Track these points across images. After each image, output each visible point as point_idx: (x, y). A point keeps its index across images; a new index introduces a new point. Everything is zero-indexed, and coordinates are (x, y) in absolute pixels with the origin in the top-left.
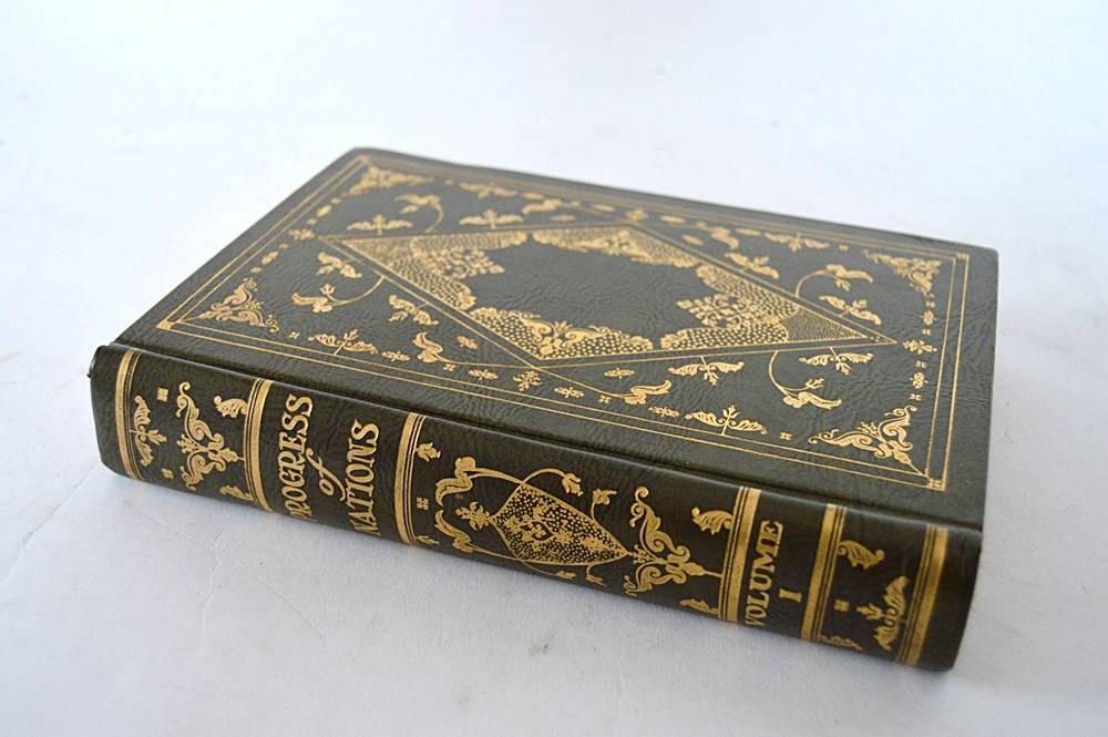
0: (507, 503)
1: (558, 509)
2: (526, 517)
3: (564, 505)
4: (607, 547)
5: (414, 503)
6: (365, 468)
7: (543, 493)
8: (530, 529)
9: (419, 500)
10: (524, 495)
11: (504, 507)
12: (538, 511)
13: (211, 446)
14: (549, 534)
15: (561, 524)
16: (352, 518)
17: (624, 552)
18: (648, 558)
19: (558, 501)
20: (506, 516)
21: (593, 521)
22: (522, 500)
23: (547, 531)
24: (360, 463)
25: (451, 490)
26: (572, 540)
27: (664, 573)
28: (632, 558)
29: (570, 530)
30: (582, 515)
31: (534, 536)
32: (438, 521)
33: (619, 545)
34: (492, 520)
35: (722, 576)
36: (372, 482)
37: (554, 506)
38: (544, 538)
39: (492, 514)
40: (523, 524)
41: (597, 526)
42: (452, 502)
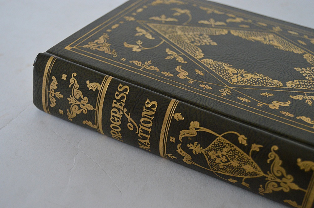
0: (211, 145)
1: (234, 150)
2: (219, 152)
3: (238, 149)
4: (254, 170)
5: (169, 138)
6: (149, 120)
7: (229, 142)
8: (220, 158)
9: (171, 137)
10: (220, 142)
11: (210, 146)
12: (225, 150)
13: (82, 102)
14: (228, 161)
15: (235, 157)
16: (139, 142)
17: (262, 174)
18: (273, 178)
19: (235, 147)
20: (210, 150)
21: (250, 158)
22: (219, 144)
23: (228, 159)
24: (147, 118)
25: (187, 135)
26: (238, 165)
27: (279, 186)
28: (265, 177)
29: (238, 160)
30: (245, 154)
31: (221, 161)
32: (178, 148)
33: (260, 170)
34: (203, 151)
35: (306, 191)
36: (151, 127)
37: (233, 149)
38: (226, 162)
39: (203, 148)
40: (217, 155)
41: (252, 160)
42: (186, 140)
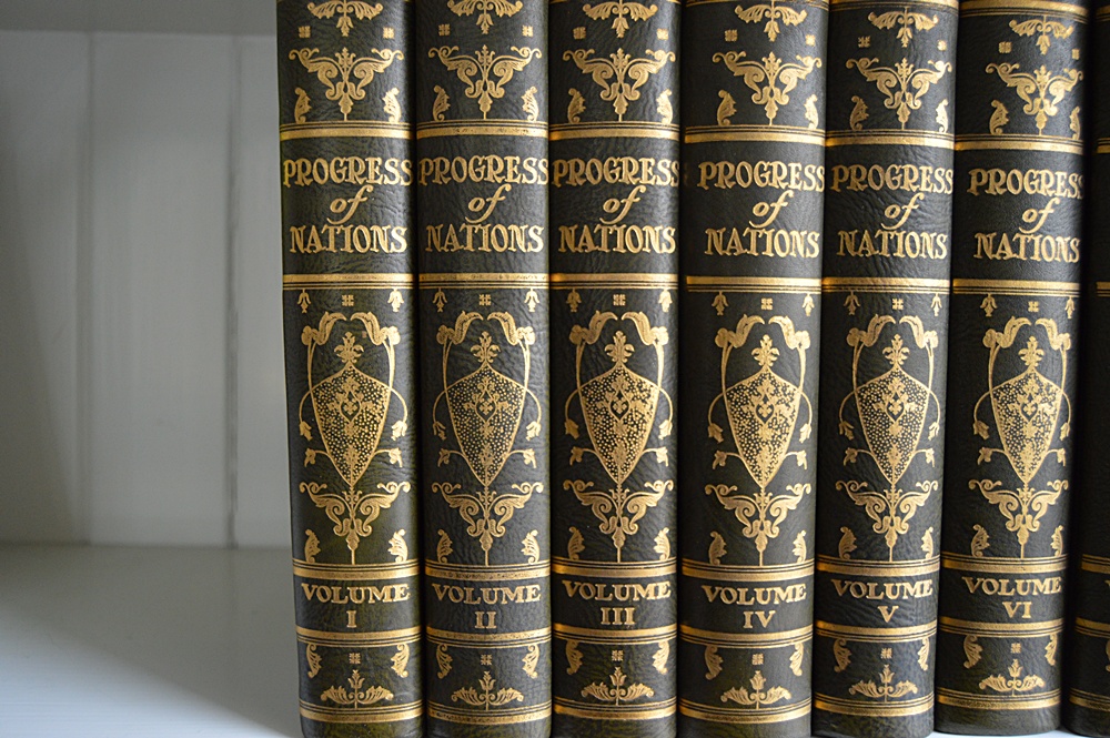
0: (369, 378)
1: (375, 422)
2: (361, 395)
3: (381, 427)
4: (353, 468)
5: (348, 292)
6: (368, 244)
7: (386, 407)
8: (350, 400)
9: (351, 297)
10: (381, 391)
11: (365, 376)
12: (370, 405)
13: (351, 86)
14: (350, 417)
15: (363, 427)
16: (309, 229)
17: (352, 483)
18: (352, 503)
19: (383, 421)
20: (357, 378)
21: (373, 454)
22: (376, 390)
23: (353, 415)
24: (372, 239)
25: (368, 326)
26: (350, 437)
27: (341, 518)
28: (348, 490)
29: (360, 434)
30: (376, 444)
31: (344, 404)
32: (333, 315)
33: (357, 478)
34: (350, 366)
35: (353, 565)
36: (356, 252)
37: (377, 418)
38: (345, 413)
39: (356, 365)
40: (353, 393)
41: (370, 457)
42: (357, 328)
